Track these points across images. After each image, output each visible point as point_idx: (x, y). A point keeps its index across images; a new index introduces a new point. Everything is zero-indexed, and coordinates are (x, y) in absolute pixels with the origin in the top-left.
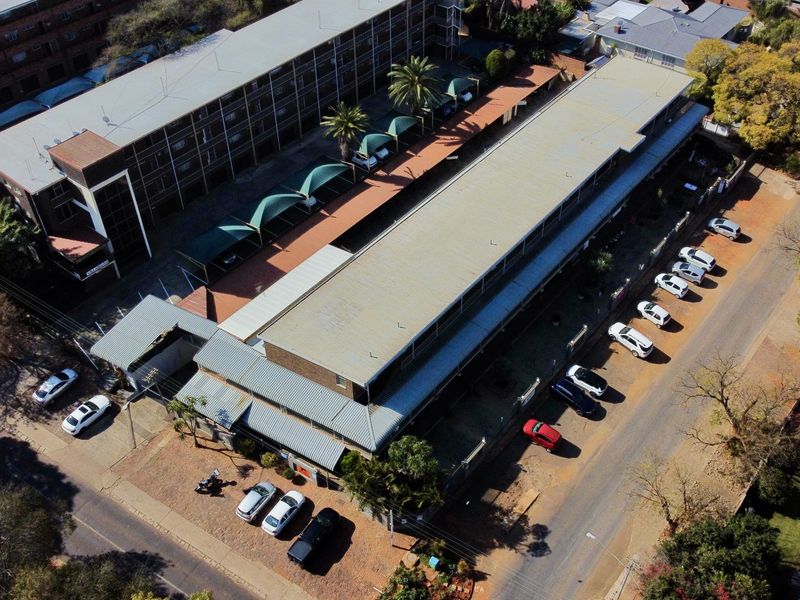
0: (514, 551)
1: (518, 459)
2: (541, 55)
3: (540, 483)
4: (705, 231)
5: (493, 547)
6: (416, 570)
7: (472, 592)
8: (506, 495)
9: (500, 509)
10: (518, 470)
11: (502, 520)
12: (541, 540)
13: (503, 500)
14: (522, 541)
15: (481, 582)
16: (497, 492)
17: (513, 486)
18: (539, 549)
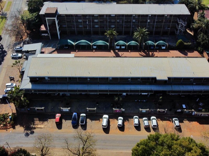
0: (24, 130)
1: (50, 119)
2: (201, 50)
3: (46, 126)
4: (171, 119)
5: (23, 126)
6: (8, 116)
7: (9, 128)
8: (39, 122)
9: (34, 123)
10: (47, 120)
11: (31, 125)
12: (29, 134)
13: (37, 122)
14: (28, 131)
15: (13, 129)
16: (38, 120)
17: (42, 122)
18: (27, 135)
